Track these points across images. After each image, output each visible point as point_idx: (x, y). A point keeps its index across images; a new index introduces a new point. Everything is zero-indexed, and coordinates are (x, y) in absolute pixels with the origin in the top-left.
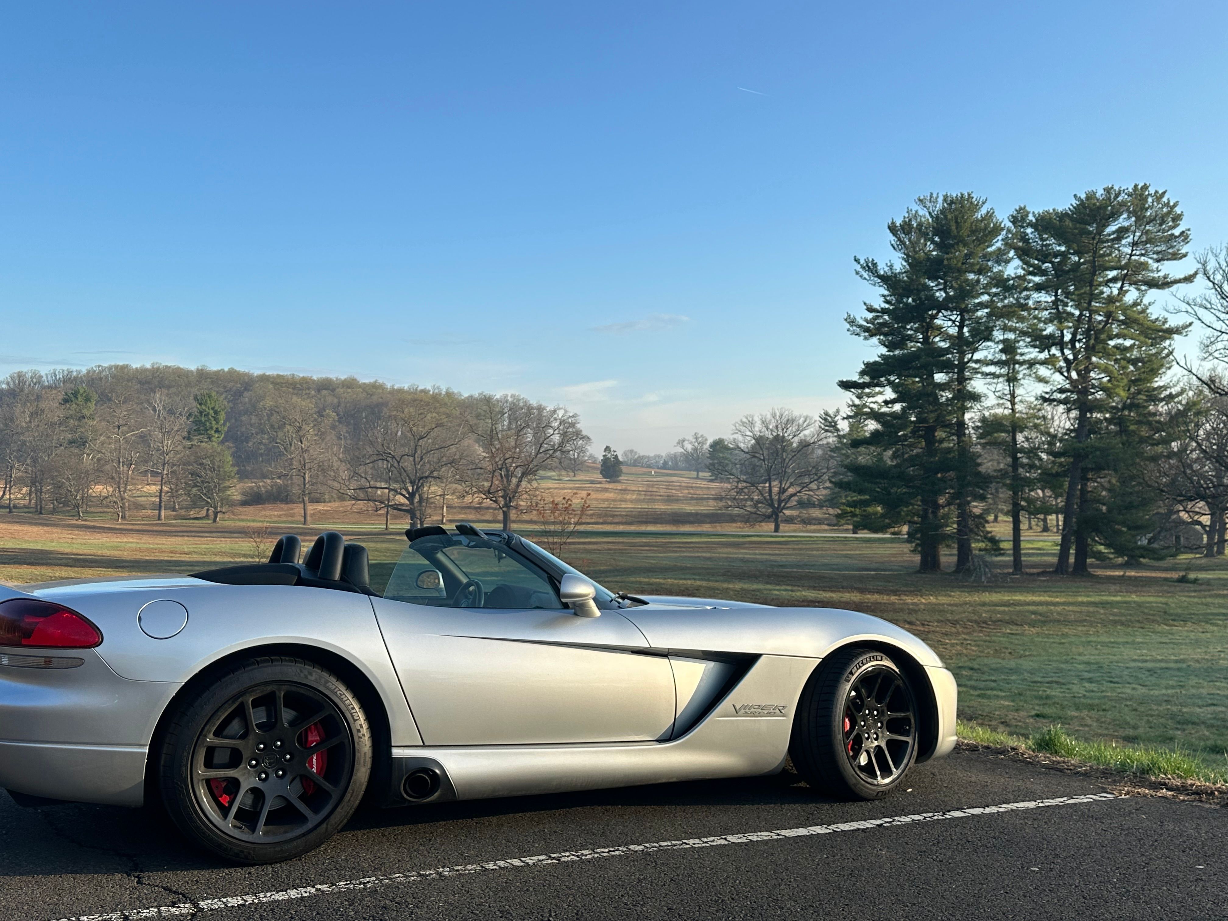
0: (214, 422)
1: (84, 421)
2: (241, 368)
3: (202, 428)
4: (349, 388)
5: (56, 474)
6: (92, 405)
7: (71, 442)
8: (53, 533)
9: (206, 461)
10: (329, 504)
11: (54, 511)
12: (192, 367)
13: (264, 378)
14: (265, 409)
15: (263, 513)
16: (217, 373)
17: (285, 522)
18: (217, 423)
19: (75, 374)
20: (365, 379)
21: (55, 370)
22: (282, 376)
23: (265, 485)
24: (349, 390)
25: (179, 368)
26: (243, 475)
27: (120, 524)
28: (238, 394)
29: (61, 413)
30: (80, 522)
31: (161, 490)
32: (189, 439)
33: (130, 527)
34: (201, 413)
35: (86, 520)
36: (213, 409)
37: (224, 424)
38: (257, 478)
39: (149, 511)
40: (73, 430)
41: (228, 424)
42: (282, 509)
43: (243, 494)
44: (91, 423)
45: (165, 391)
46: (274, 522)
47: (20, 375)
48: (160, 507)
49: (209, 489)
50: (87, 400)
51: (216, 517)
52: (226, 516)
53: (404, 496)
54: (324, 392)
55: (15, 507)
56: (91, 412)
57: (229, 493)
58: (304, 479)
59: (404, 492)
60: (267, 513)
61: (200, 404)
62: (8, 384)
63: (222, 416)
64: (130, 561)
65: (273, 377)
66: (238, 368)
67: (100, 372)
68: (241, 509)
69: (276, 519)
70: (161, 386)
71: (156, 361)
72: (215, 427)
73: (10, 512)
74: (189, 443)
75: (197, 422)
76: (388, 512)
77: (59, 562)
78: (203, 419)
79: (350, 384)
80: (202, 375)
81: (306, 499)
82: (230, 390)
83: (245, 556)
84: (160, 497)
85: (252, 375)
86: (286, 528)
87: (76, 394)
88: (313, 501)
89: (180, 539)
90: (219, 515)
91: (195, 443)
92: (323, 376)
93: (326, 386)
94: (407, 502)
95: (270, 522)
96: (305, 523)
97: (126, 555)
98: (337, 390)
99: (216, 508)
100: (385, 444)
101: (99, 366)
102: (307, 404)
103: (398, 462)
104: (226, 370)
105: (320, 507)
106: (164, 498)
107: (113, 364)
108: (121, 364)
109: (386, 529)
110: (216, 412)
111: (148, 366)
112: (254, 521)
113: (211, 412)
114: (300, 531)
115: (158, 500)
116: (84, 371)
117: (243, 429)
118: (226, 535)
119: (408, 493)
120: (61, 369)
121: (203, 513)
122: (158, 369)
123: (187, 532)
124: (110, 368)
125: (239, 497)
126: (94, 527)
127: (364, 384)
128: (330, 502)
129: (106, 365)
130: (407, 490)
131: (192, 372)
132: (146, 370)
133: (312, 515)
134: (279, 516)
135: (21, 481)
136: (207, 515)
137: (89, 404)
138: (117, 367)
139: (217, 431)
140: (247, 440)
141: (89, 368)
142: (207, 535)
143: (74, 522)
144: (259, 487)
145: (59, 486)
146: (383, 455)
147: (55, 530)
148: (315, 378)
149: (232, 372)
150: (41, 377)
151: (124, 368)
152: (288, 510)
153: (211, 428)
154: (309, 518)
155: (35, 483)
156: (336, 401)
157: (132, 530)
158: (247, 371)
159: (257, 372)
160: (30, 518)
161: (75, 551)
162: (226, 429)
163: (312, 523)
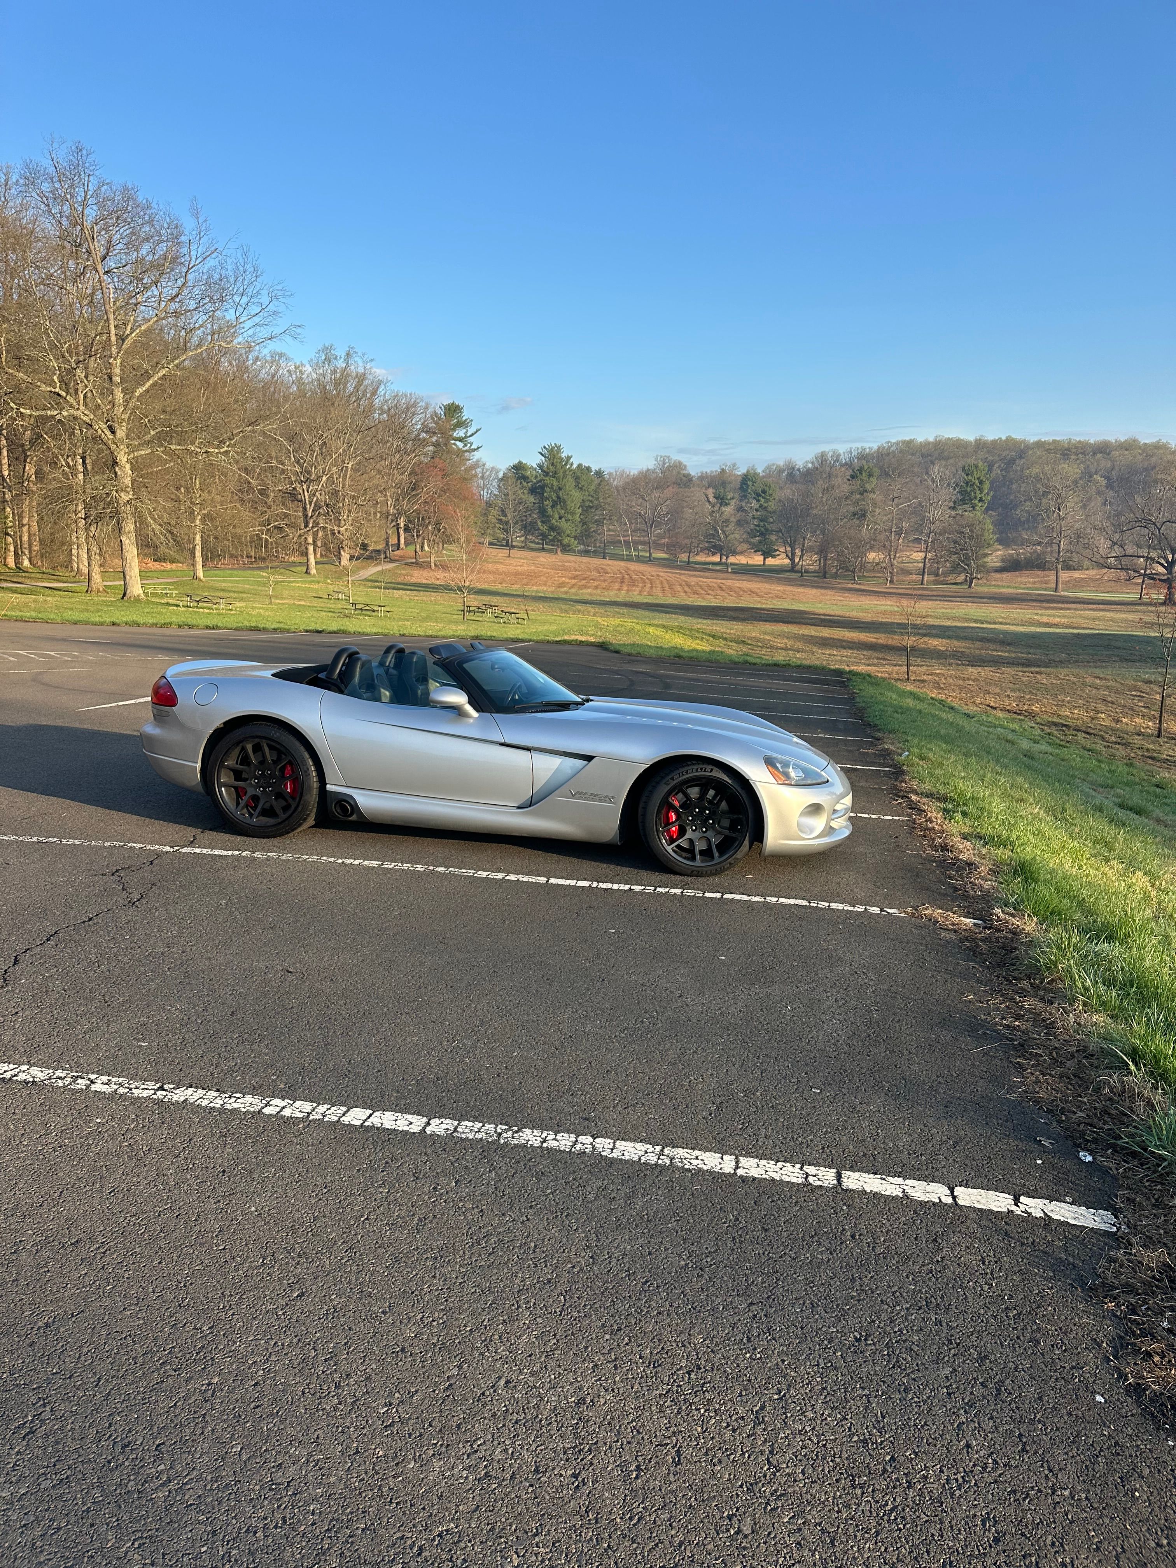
0: (978, 492)
1: (865, 494)
2: (1018, 436)
3: (967, 498)
4: (1127, 450)
5: (837, 543)
6: (874, 480)
7: (854, 514)
8: (827, 595)
9: (967, 530)
10: (1087, 572)
11: (836, 576)
12: (971, 438)
13: (1039, 444)
14: (1031, 476)
15: (1019, 579)
16: (994, 442)
17: (1037, 589)
18: (981, 493)
19: (867, 451)
20: (1146, 439)
21: (851, 448)
22: (1059, 441)
23: (1022, 552)
24: (1126, 452)
25: (959, 440)
26: (1004, 542)
27: (889, 588)
28: (1012, 461)
29: (846, 488)
30: (855, 586)
31: (925, 558)
32: (954, 508)
33: (895, 591)
34: (967, 483)
35: (860, 584)
36: (978, 479)
37: (988, 494)
38: (1017, 545)
39: (914, 577)
40: (857, 503)
41: (992, 493)
42: (1038, 576)
43: (1003, 561)
44: (871, 496)
45: (944, 463)
46: (1028, 589)
47: (823, 454)
48: (924, 573)
49: (967, 558)
50: (870, 475)
51: (971, 583)
52: (980, 581)
53: (1162, 565)
54: (1099, 455)
55: (807, 571)
56: (873, 486)
57: (985, 560)
58: (1059, 547)
59: (1163, 561)
60: (1024, 580)
61: (967, 475)
62: (813, 463)
63: (986, 486)
64: (868, 623)
65: (1049, 444)
66: (1014, 436)
67: (889, 448)
68: (998, 575)
69: (1030, 586)
70: (941, 458)
71: (939, 434)
72: (979, 496)
73: (802, 576)
74: (953, 513)
75: (963, 492)
76: (1143, 581)
77: (809, 621)
78: (969, 489)
79: (1129, 446)
80: (980, 445)
81: (1060, 567)
82: (1005, 458)
83: (976, 621)
84: (925, 563)
85: (1028, 441)
86: (1036, 594)
87: (860, 471)
88: (1068, 567)
89: (930, 603)
90: (974, 581)
91: (960, 512)
92: (1100, 438)
93: (1103, 449)
94: (1165, 571)
95: (1024, 589)
96: (1056, 590)
97: (868, 617)
98: (1113, 453)
99: (972, 574)
100: (1146, 510)
101: (889, 442)
102: (1071, 470)
103: (1159, 529)
104: (1004, 438)
105: (1076, 575)
106: (928, 565)
107: (900, 439)
108: (907, 439)
109: (1140, 598)
110: (981, 482)
111: (931, 439)
112: (1008, 587)
113: (977, 481)
114: (1049, 598)
115: (922, 565)
116: (875, 448)
117: (1012, 497)
118: (975, 600)
119: (1167, 562)
120: (856, 446)
121: (961, 578)
122: (940, 441)
123: (942, 596)
124: (898, 443)
125: (998, 564)
126: (863, 591)
127: (1145, 444)
128: (1087, 569)
129: (894, 441)
130: (1165, 558)
131: (971, 442)
132: (929, 443)
133: (1064, 583)
134: (1034, 583)
135: (811, 549)
136: (966, 581)
137: (871, 479)
138: (904, 442)
139: (981, 500)
140: (1015, 507)
141: (879, 444)
142: (958, 599)
143: (850, 586)
144: (1019, 554)
145: (840, 554)
146: (1146, 522)
147: (829, 592)
148: (1092, 441)
149: (1009, 440)
150: (839, 455)
151: (910, 442)
152: (1044, 577)
153: (975, 498)
154: (1060, 586)
155: (822, 551)
156: (1109, 464)
157: (891, 593)
158: (1023, 438)
159: (1032, 439)
160: (815, 582)
161: (828, 612)
162: (989, 498)
163: (1063, 590)
